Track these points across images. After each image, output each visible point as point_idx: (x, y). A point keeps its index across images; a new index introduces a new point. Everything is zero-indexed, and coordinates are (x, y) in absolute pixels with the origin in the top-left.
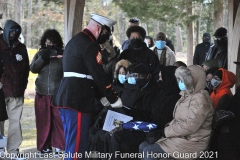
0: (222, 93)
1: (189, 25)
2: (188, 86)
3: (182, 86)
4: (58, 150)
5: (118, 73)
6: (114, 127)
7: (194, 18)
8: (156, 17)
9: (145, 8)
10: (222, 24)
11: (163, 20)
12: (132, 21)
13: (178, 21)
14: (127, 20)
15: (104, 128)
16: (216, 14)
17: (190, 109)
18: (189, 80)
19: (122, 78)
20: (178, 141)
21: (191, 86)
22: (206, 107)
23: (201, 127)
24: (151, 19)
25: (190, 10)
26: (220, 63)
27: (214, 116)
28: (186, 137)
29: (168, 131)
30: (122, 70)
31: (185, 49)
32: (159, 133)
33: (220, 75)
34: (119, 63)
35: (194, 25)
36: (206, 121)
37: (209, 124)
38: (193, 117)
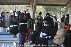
0: (68, 29)
1: (60, 13)
2: (60, 27)
3: (59, 27)
4: (29, 41)
5: (44, 24)
6: (42, 36)
7: (62, 11)
8: (53, 11)
9: (50, 9)
10: (68, 13)
11: (54, 12)
12: (47, 12)
13: (58, 12)
14: (46, 11)
15: (40, 37)
16: (67, 11)
17: (60, 33)
18: (61, 26)
19: (44, 25)
20: (57, 40)
21: (61, 27)
22: (64, 32)
23: (63, 37)
24: (52, 11)
26: (67, 22)
27: (66, 34)
28: (59, 39)
29: (55, 38)
30: (44, 23)
31: (59, 18)
32: (53, 38)
33: (67, 25)
34: (44, 21)
35: (62, 13)
36: (64, 35)
37: (64, 36)
38: (61, 34)
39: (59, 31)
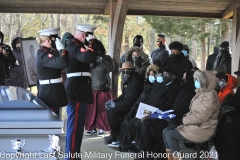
0: (227, 92)
1: (203, 40)
2: (202, 85)
3: (197, 84)
4: (101, 131)
5: (148, 75)
7: (206, 35)
8: (178, 33)
9: (170, 26)
10: (227, 39)
11: (183, 35)
13: (195, 36)
14: (156, 35)
15: (137, 116)
16: (223, 33)
17: (202, 104)
18: (204, 81)
20: (193, 127)
21: (205, 85)
22: (214, 102)
23: (210, 118)
24: (174, 35)
25: (203, 29)
27: (221, 109)
28: (199, 125)
29: (185, 120)
30: (151, 72)
31: (199, 58)
32: (178, 121)
33: (226, 79)
34: (149, 67)
35: (206, 40)
36: (214, 113)
37: (216, 115)
38: (205, 109)
39: (200, 99)
